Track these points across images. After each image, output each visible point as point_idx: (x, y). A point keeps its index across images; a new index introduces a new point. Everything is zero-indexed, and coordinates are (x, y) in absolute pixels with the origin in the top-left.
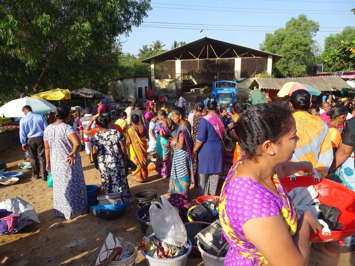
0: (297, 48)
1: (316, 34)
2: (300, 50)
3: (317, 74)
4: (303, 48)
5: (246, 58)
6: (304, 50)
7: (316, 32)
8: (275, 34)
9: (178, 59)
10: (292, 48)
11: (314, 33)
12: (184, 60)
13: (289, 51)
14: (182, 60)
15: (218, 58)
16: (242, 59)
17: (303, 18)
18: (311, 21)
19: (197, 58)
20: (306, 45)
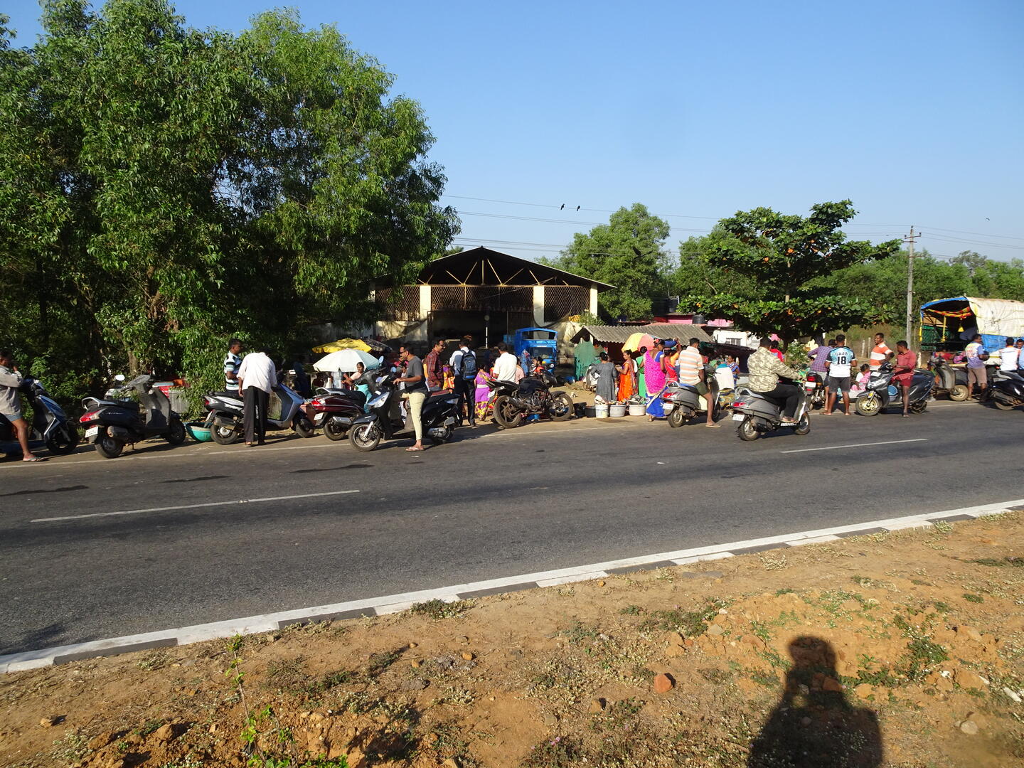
0: (634, 267)
1: (664, 241)
2: (639, 271)
3: (670, 314)
4: (643, 267)
5: (553, 286)
6: (647, 272)
7: (664, 239)
8: (592, 236)
9: (425, 282)
10: (625, 266)
11: (661, 240)
12: (437, 286)
13: (619, 271)
14: (434, 286)
15: (502, 285)
16: (545, 289)
17: (641, 211)
18: (655, 219)
19: (463, 282)
20: (650, 263)
